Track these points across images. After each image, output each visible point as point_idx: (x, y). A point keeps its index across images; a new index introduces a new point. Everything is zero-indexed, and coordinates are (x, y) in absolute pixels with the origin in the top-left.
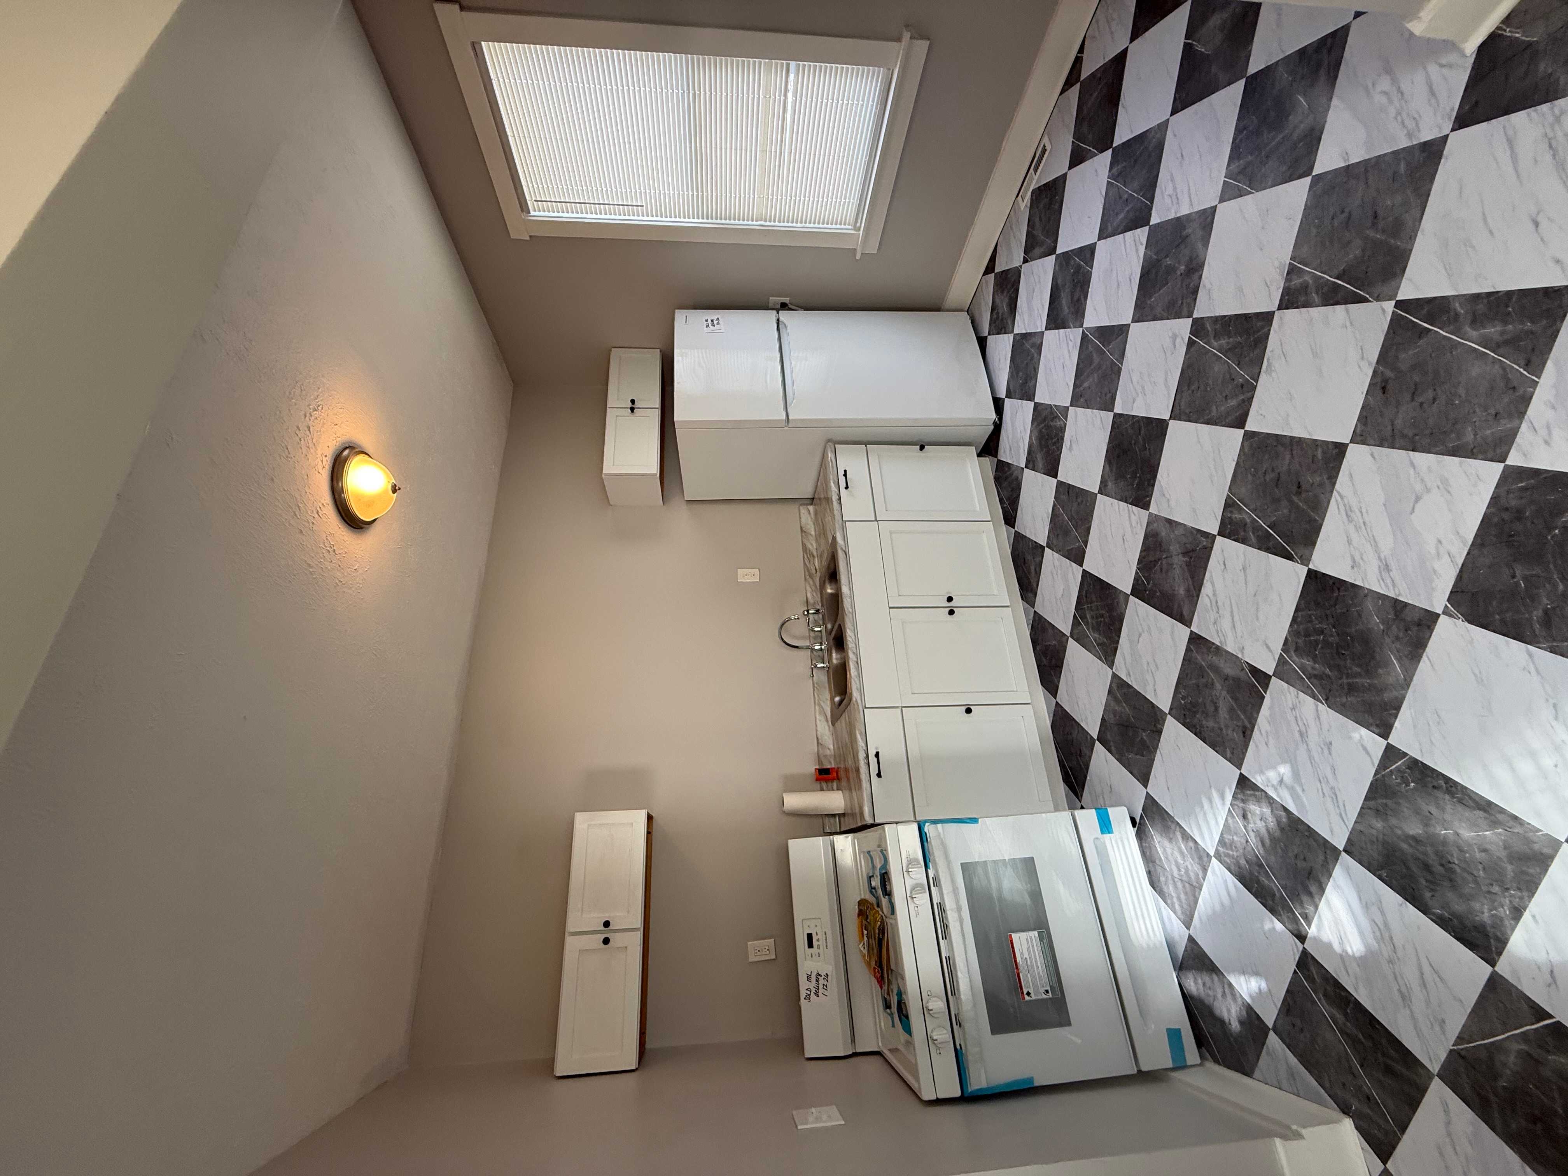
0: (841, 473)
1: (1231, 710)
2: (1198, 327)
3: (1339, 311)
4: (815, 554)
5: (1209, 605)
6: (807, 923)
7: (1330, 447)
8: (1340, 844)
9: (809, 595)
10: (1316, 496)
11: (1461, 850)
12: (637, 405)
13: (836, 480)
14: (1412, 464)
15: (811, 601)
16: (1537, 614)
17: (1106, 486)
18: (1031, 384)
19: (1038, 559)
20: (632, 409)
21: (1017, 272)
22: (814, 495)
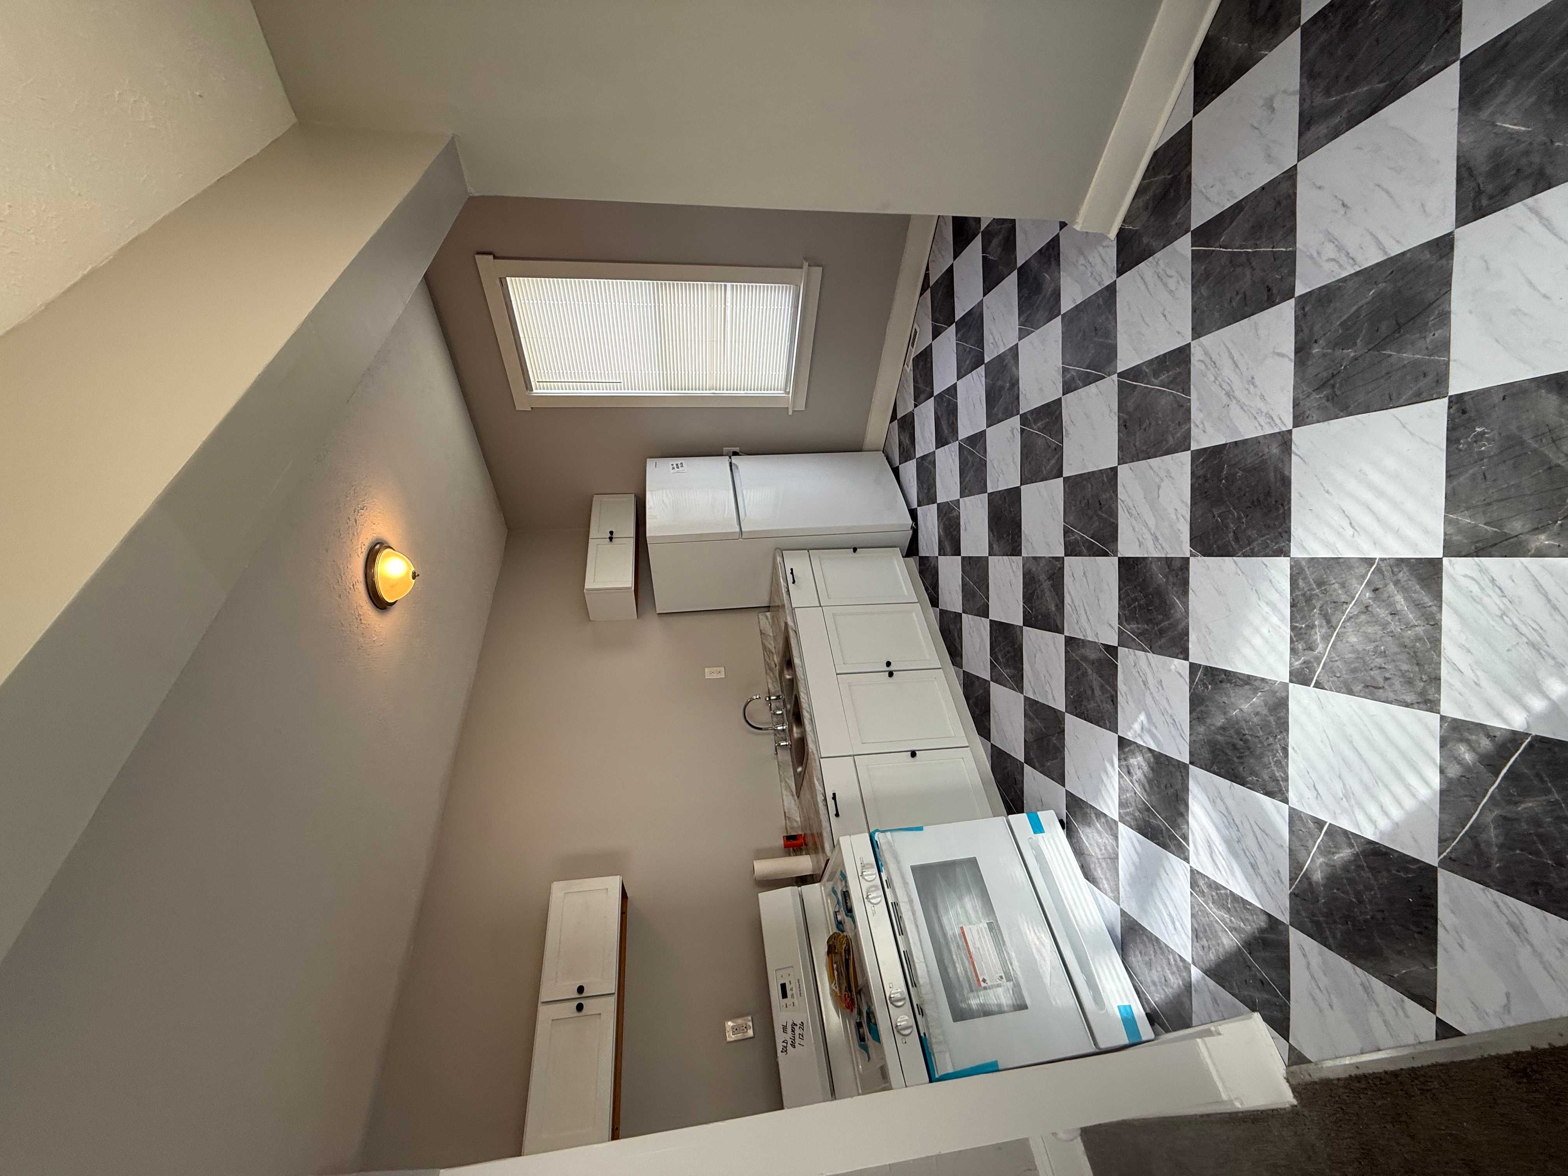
0: (789, 572)
1: (1102, 686)
2: (1024, 420)
3: (1092, 388)
4: (773, 650)
5: (1070, 609)
6: (780, 973)
7: (1109, 471)
8: (1186, 759)
9: (770, 686)
10: (1110, 507)
11: (1246, 722)
12: (614, 536)
13: (784, 576)
14: (1151, 467)
15: (772, 690)
16: (1231, 535)
17: (993, 548)
18: (932, 491)
19: (958, 627)
20: (611, 539)
21: (912, 414)
22: (770, 602)
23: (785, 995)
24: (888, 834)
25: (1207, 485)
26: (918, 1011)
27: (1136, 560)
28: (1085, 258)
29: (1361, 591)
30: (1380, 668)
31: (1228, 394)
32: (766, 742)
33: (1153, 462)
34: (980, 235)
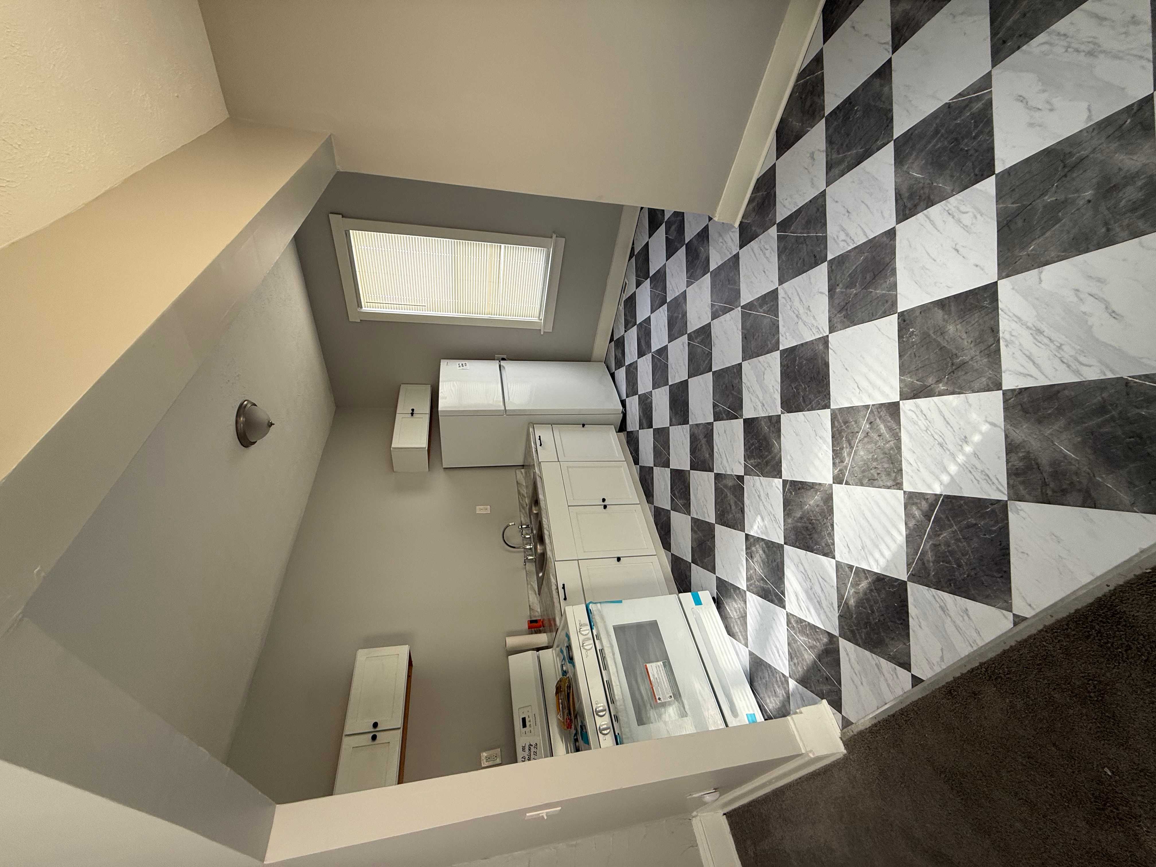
0: (537, 438)
1: (736, 504)
2: (690, 337)
3: (727, 316)
4: (526, 496)
5: (717, 455)
6: (521, 710)
7: (737, 366)
8: (782, 542)
9: (522, 519)
10: (738, 388)
11: (813, 512)
12: (415, 412)
13: (535, 442)
14: (760, 362)
15: (523, 522)
16: (801, 399)
17: (672, 421)
18: (635, 387)
19: (651, 476)
20: (412, 414)
21: (623, 337)
22: (524, 462)
23: (524, 726)
24: (599, 605)
25: (789, 370)
26: (615, 719)
27: (753, 420)
28: (723, 239)
29: (865, 425)
30: (875, 468)
31: (797, 316)
32: (518, 558)
33: (761, 358)
34: (664, 224)
